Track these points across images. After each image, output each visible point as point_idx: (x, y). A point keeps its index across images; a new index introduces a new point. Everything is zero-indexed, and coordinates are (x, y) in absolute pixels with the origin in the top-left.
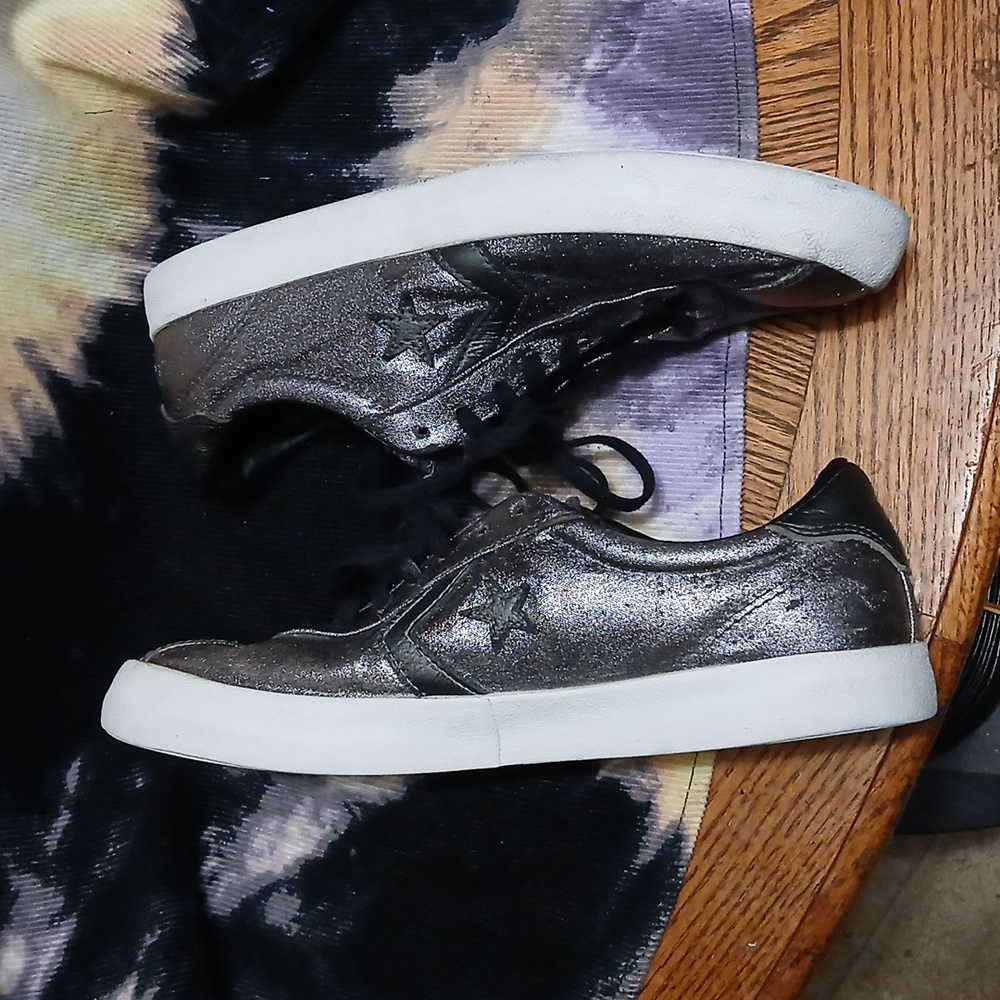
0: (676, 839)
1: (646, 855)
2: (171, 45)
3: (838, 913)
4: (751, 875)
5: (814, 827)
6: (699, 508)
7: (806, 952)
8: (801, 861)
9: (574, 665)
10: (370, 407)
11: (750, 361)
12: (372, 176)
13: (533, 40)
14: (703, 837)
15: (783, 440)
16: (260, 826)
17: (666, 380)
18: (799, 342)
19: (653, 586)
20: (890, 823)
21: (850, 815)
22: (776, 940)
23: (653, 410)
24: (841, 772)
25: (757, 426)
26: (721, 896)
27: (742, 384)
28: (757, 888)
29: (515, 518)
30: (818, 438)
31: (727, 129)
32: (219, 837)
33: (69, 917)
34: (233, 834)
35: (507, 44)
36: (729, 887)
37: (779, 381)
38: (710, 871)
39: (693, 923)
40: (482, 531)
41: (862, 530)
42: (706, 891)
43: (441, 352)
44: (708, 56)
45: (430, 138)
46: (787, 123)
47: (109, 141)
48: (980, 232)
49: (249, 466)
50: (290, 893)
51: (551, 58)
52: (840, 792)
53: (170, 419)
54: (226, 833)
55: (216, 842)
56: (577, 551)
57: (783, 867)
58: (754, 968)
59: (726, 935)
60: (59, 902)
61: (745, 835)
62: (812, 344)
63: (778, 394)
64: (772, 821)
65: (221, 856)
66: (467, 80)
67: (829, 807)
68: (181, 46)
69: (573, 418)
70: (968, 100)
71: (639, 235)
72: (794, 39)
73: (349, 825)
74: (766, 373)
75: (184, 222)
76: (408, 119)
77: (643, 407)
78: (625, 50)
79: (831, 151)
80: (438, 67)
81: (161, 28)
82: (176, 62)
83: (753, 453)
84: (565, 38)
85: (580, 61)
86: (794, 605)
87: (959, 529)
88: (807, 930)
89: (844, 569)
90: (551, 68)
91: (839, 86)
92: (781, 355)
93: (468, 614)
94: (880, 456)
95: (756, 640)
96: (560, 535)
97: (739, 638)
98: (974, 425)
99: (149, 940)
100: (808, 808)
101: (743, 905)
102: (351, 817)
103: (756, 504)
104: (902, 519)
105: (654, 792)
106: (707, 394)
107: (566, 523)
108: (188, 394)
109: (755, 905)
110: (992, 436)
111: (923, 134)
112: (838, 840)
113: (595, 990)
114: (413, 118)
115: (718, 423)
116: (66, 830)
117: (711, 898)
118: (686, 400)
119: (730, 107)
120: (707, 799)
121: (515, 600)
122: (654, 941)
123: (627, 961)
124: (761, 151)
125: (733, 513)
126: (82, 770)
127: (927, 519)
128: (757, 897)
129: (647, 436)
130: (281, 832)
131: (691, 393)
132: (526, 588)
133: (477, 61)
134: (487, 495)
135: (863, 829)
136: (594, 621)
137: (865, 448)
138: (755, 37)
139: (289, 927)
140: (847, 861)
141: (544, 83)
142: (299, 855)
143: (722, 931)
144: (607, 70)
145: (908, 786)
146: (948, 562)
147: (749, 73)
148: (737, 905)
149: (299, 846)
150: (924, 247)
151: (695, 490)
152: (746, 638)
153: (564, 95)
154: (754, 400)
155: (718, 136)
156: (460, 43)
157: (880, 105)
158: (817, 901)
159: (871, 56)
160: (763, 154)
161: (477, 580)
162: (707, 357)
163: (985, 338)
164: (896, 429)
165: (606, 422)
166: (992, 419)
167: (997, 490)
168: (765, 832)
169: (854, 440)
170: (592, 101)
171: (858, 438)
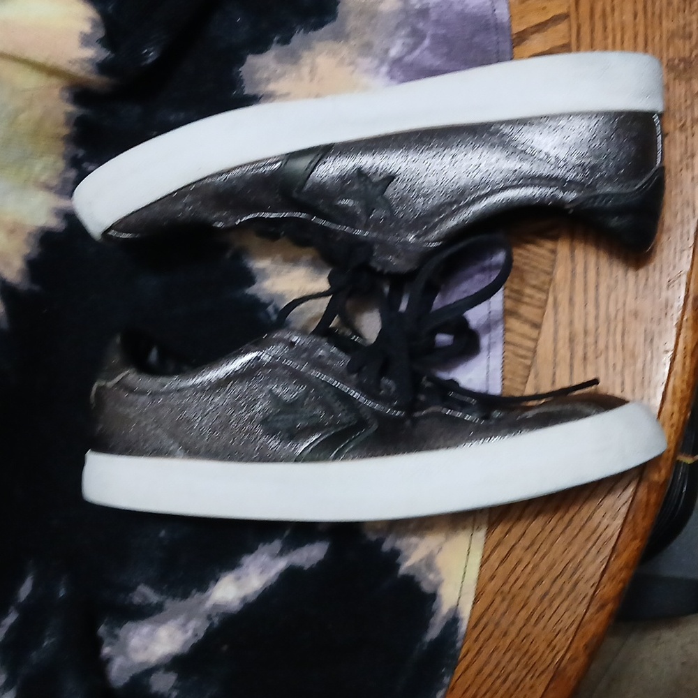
0: (454, 620)
1: (433, 633)
2: (86, 41)
3: (572, 683)
4: (509, 655)
5: (555, 619)
8: (545, 644)
20: (611, 615)
21: (582, 609)
24: (575, 577)
26: (487, 671)
28: (513, 664)
30: (556, 332)
36: (493, 663)
38: (478, 652)
51: (366, 49)
52: (574, 593)
57: (533, 649)
61: (504, 624)
64: (524, 614)
67: (566, 604)
76: (255, 87)
78: (418, 44)
80: (276, 50)
82: (89, 53)
83: (510, 344)
85: (387, 51)
87: (659, 398)
94: (601, 345)
98: (669, 322)
100: (551, 604)
101: (503, 677)
103: (512, 379)
105: (438, 585)
109: (512, 677)
110: (683, 330)
114: (259, 87)
117: (480, 672)
127: (636, 391)
128: (514, 670)
133: (309, 47)
135: (590, 620)
137: (591, 340)
140: (580, 644)
144: (404, 56)
145: (623, 589)
148: (498, 677)
153: (372, 73)
154: (511, 305)
156: (292, 32)
158: (557, 674)
163: (677, 259)
164: (613, 326)
166: (682, 319)
167: (687, 369)
168: (520, 622)
169: (582, 332)
170: (392, 78)
171: (586, 333)
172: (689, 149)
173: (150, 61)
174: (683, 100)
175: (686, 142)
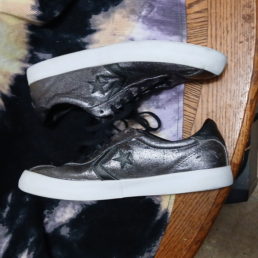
0: (166, 213)
1: (159, 217)
2: (33, 8)
4: (185, 222)
5: (201, 210)
6: (172, 129)
7: (199, 241)
8: (197, 219)
9: (142, 172)
10: (88, 105)
11: (185, 92)
12: (86, 42)
13: (128, 7)
14: (173, 212)
15: (193, 112)
16: (59, 210)
17: (163, 96)
18: (197, 87)
19: (162, 153)
20: (220, 209)
21: (210, 207)
22: (191, 238)
23: (160, 104)
24: (208, 196)
25: (187, 108)
26: (178, 227)
27: (183, 98)
28: (186, 226)
29: (126, 135)
30: (202, 112)
31: (179, 31)
32: (48, 213)
33: (9, 234)
34: (52, 212)
35: (121, 8)
36: (180, 225)
37: (192, 97)
38: (175, 221)
39: (170, 234)
40: (118, 138)
41: (215, 138)
42: (173, 226)
43: (106, 91)
44: (174, 12)
45: (101, 32)
46: (194, 30)
47: (17, 33)
48: (244, 59)
49: (55, 118)
50: (67, 227)
51: (133, 12)
52: (208, 201)
53: (34, 107)
54: (50, 212)
55: (48, 214)
56: (143, 143)
57: (193, 220)
58: (186, 245)
59: (179, 237)
60: (7, 230)
61: (184, 212)
62: (200, 87)
63: (192, 100)
64: (190, 208)
65: (49, 218)
66: (111, 17)
67: (205, 205)
68: (36, 8)
69: (139, 106)
70: (241, 25)
71: (158, 62)
72: (196, 8)
73: (82, 210)
74: (189, 94)
75: (36, 53)
76: (95, 27)
77: (157, 103)
78: (152, 10)
79: (205, 37)
80: (103, 13)
81: (30, 3)
82: (35, 12)
83: (186, 115)
84: (137, 7)
85: (140, 13)
86: (198, 157)
87: (238, 135)
88: (199, 236)
89: (210, 148)
90: (133, 14)
91: (208, 21)
92: (193, 90)
93: (115, 160)
94: (218, 117)
95: (188, 166)
96: (138, 139)
97: (184, 166)
98: (242, 109)
99: (31, 240)
100: (199, 205)
101: (183, 229)
102: (83, 208)
103: (186, 128)
104: (224, 133)
105: (160, 201)
106: (174, 100)
107: (140, 136)
108: (39, 100)
109: (186, 230)
110: (246, 112)
111: (229, 34)
112: (207, 213)
113: (146, 251)
114: (96, 27)
115: (176, 108)
116: (8, 212)
117: (175, 228)
118: (169, 102)
119: (179, 25)
120: (174, 203)
121: (127, 156)
122: (161, 239)
123: (154, 244)
124: (187, 37)
125: (181, 131)
126: (12, 196)
127: (230, 133)
129: (158, 111)
130: (64, 212)
131: (170, 100)
132: (130, 153)
133: (113, 12)
134: (117, 125)
135: (213, 211)
136: (147, 161)
137: (214, 114)
138: (186, 7)
139: (67, 236)
140: (209, 219)
141: (131, 18)
142: (69, 217)
143: (178, 236)
144: (147, 15)
145: (224, 200)
146: (235, 143)
147: (184, 17)
148: (182, 230)
149: (69, 215)
150: (229, 63)
151: (170, 125)
152: (186, 166)
153: (136, 21)
154: (186, 102)
155: (177, 33)
156: (109, 7)
157: (218, 26)
158: (202, 228)
159: (216, 13)
160: (188, 38)
161: (117, 151)
162: (174, 90)
163: (245, 86)
164: (222, 109)
165: (148, 107)
166: (246, 107)
167: (248, 125)
168: (189, 211)
169: (211, 112)
170: (144, 23)
171: (213, 112)
172: (250, 47)
173: (56, 15)
174: (248, 30)
175: (249, 45)
